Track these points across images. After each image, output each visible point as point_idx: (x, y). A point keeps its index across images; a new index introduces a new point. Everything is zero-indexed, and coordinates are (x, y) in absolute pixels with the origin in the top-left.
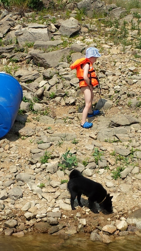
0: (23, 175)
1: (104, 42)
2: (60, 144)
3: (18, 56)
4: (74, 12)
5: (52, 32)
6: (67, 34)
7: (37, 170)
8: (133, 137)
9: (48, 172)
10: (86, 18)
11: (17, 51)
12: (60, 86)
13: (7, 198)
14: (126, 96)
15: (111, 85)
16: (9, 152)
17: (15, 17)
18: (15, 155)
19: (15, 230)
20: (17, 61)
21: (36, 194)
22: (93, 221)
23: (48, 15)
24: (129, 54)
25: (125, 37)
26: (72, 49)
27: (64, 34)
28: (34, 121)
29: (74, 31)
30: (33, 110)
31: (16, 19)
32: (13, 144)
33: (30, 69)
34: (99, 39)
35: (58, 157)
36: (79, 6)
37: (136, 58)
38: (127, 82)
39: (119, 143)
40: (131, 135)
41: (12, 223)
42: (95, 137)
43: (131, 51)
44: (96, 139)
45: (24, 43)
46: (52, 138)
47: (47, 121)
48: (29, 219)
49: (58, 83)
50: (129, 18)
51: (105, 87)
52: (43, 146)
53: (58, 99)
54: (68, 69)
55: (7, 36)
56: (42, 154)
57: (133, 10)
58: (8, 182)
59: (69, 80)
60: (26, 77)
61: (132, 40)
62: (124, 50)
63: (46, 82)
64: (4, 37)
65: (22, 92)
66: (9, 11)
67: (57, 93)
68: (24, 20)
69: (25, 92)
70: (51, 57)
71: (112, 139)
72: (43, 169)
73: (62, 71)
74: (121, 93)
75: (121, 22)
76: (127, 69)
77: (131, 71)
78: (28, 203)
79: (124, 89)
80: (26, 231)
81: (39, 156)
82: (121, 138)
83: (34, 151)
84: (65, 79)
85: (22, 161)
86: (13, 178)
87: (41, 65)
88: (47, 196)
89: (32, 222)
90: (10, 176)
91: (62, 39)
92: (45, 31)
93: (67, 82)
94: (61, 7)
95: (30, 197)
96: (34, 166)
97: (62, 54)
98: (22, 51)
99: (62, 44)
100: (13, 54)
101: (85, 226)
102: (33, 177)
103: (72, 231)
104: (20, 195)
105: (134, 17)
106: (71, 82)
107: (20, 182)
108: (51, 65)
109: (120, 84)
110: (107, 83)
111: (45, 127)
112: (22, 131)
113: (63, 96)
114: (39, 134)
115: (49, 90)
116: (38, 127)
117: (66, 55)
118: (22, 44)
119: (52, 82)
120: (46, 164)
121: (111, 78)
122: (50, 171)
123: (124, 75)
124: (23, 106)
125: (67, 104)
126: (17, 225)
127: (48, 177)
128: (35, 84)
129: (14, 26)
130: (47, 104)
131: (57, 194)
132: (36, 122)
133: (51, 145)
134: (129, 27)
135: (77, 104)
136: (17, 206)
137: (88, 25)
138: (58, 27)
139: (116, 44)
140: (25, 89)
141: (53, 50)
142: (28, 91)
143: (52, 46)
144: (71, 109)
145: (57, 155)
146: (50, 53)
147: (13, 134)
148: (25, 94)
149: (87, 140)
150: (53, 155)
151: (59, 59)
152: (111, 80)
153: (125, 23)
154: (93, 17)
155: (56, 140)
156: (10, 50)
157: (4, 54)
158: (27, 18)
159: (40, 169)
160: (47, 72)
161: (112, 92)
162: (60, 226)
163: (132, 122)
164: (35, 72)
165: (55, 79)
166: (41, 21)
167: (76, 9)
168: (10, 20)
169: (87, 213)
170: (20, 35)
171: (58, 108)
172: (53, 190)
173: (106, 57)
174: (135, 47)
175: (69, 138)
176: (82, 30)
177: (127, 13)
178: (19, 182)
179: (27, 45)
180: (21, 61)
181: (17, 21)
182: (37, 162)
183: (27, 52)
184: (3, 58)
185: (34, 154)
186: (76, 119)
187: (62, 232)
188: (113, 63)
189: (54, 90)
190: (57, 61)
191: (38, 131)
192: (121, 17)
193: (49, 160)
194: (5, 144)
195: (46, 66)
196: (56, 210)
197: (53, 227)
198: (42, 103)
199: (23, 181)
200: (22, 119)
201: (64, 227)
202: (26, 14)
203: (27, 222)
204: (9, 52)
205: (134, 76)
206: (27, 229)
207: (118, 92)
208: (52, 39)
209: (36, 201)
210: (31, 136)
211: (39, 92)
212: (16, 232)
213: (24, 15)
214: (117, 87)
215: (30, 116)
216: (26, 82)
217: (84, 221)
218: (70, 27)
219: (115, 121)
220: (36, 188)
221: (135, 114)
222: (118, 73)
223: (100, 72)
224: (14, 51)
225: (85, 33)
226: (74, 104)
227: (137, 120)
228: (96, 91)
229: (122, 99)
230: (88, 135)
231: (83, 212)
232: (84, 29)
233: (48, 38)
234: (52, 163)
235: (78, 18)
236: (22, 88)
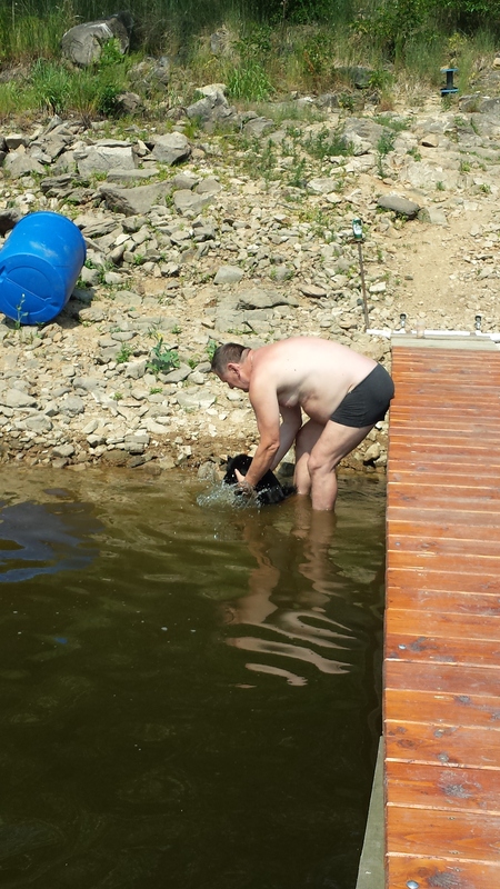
0: (85, 380)
1: (232, 174)
2: (150, 334)
3: (78, 194)
4: (179, 122)
5: (140, 156)
6: (167, 159)
7: (108, 373)
8: (278, 326)
9: (129, 377)
10: (202, 135)
11: (77, 185)
12: (153, 245)
13: (57, 414)
14: (267, 262)
15: (242, 244)
16: (60, 344)
17: (74, 128)
18: (71, 349)
19: (70, 460)
20: (77, 204)
21: (107, 409)
22: (203, 449)
23: (134, 126)
24: (275, 195)
25: (269, 166)
26: (175, 183)
27: (161, 160)
28: (105, 300)
29: (180, 153)
30: (105, 283)
31: (76, 133)
32: (68, 333)
33: (100, 215)
34: (223, 170)
35: (146, 353)
36: (190, 113)
37: (288, 201)
38: (270, 239)
39: (252, 336)
40: (273, 323)
41: (66, 450)
42: (211, 324)
43: (279, 190)
44: (213, 328)
45: (89, 173)
46: (136, 325)
47: (128, 299)
48: (94, 445)
49: (150, 239)
50: (278, 136)
51: (232, 247)
52: (121, 335)
53: (148, 266)
54: (167, 216)
55: (58, 161)
56: (119, 347)
57: (286, 123)
58: (59, 390)
59: (170, 234)
60: (93, 228)
61: (282, 172)
62: (267, 188)
63: (128, 236)
64: (53, 162)
65: (85, 253)
66: (64, 119)
67: (147, 255)
68: (90, 135)
69: (90, 253)
70: (136, 197)
71: (242, 328)
72: (121, 372)
73: (158, 221)
74: (259, 256)
75: (264, 142)
76: (272, 219)
77: (278, 221)
78: (93, 422)
79: (264, 250)
80: (88, 464)
81: (112, 351)
82: (256, 327)
83: (104, 343)
84: (163, 232)
85: (84, 359)
86: (69, 383)
87: (120, 210)
88: (126, 412)
89: (100, 449)
90: (63, 381)
91: (159, 168)
92: (128, 152)
93: (166, 239)
94: (157, 115)
95: (96, 413)
96: (104, 367)
97: (158, 192)
98: (86, 185)
99: (158, 175)
100: (69, 191)
101: (188, 457)
102: (102, 383)
103: (166, 463)
104: (80, 408)
105: (287, 134)
106: (173, 238)
107: (80, 391)
108: (138, 211)
109: (258, 242)
110: (236, 241)
111: (125, 308)
112: (84, 313)
113: (157, 261)
114: (115, 318)
115: (133, 250)
116: (111, 309)
117: (164, 194)
118: (86, 174)
119: (138, 237)
120: (126, 364)
121: (242, 232)
122: (131, 374)
123: (266, 229)
124: (87, 274)
125: (164, 274)
126: (73, 454)
127: (128, 383)
128: (108, 239)
129: (71, 143)
130: (129, 274)
131: (144, 409)
132: (110, 301)
133: (135, 335)
134: (279, 152)
135: (182, 274)
136: (74, 426)
137: (206, 145)
138: (150, 147)
139: (254, 178)
140: (90, 247)
141: (140, 184)
142: (96, 250)
143: (140, 178)
144: (172, 282)
145: (144, 350)
146: (137, 189)
147: (69, 317)
148: (90, 254)
149: (197, 330)
150: (137, 351)
151: (152, 200)
152: (241, 236)
153: (271, 144)
154: (215, 134)
155: (143, 327)
156: (64, 184)
157: (53, 190)
158: (96, 131)
159: (114, 372)
160: (131, 222)
161: (243, 255)
162: (147, 456)
163: (278, 301)
164: (110, 220)
165: (144, 232)
166: (121, 136)
167: (185, 118)
168: (64, 134)
169: (193, 438)
170: (82, 158)
171: (149, 281)
172: (138, 403)
173: (235, 198)
174: (287, 183)
175: (166, 325)
176: (193, 154)
177: (276, 128)
178: (78, 389)
179: (95, 175)
180: (84, 203)
181: (77, 136)
182: (110, 360)
183: (95, 187)
184: (52, 196)
185: (104, 347)
186: (179, 297)
187: (151, 464)
188: (247, 209)
189: (141, 251)
190: (148, 203)
191: (113, 314)
192: (264, 134)
193: (132, 357)
194: (54, 331)
195: (129, 212)
196: (140, 433)
197: (135, 457)
198: (120, 272)
199: (85, 389)
200: (84, 295)
201: (154, 458)
202: (94, 124)
203: (92, 451)
204: (63, 187)
205: (284, 230)
206: (91, 461)
207: (254, 255)
208: (140, 166)
209: (108, 420)
210: (100, 321)
211: (116, 253)
212: (73, 464)
213: (90, 126)
214: (253, 247)
215: (99, 291)
216: (92, 237)
217: (188, 450)
218: (173, 146)
219: (246, 301)
220: (107, 399)
221: (284, 291)
222: (255, 224)
223: (225, 222)
224: (70, 185)
225: (199, 159)
226: (176, 274)
227: (284, 300)
228: (215, 254)
229: (260, 266)
230: (199, 321)
231: (188, 437)
232: (197, 152)
233: (133, 165)
234: (135, 363)
235: (188, 133)
236: (85, 246)
